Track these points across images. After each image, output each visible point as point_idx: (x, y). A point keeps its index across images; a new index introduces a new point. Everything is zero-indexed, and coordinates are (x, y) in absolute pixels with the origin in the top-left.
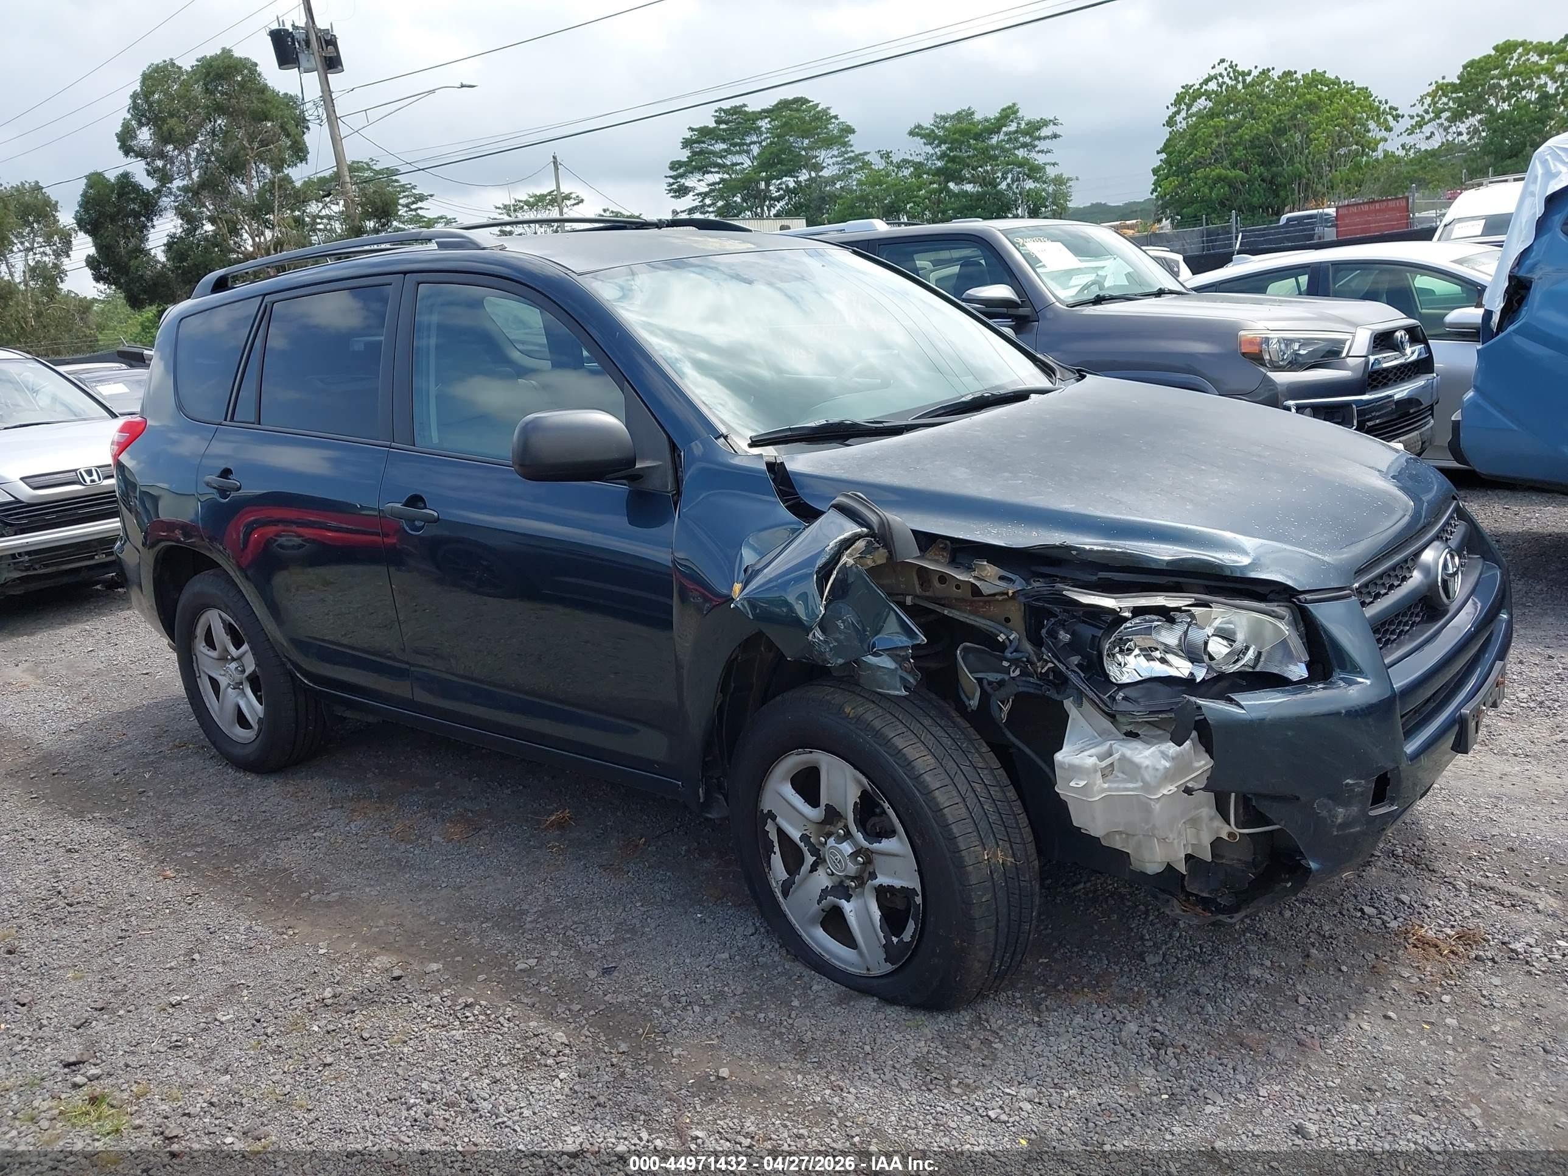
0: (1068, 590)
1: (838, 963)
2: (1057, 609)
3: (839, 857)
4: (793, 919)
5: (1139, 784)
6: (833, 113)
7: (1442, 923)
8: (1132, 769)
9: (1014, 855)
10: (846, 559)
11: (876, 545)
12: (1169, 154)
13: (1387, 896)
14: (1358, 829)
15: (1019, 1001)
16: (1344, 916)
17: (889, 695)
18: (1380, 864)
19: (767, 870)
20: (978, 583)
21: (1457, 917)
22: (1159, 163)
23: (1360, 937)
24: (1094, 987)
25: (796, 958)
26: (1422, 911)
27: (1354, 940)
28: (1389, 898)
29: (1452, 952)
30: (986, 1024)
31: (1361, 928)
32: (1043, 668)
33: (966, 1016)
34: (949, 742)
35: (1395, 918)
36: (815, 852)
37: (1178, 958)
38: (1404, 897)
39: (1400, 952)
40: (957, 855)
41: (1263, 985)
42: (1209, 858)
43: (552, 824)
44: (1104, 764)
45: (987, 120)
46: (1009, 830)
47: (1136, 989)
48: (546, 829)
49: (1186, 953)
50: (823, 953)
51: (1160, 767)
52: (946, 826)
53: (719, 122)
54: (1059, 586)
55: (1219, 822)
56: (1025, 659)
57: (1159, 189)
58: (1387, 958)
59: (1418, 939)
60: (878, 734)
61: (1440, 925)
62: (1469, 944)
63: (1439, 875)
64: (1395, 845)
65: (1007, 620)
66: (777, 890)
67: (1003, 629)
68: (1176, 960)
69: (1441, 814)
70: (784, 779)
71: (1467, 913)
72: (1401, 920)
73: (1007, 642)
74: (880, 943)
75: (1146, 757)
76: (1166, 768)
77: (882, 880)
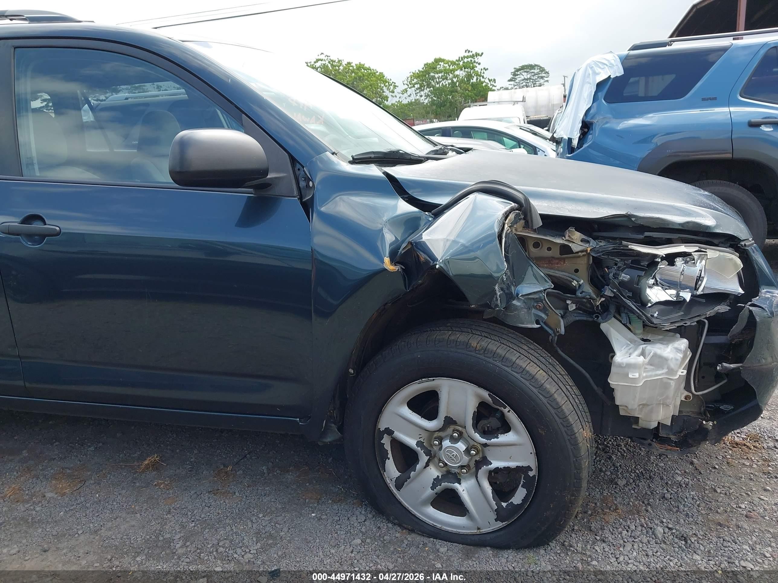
0: (631, 245)
1: (445, 528)
3: (455, 453)
4: (405, 504)
5: (666, 371)
8: (661, 361)
10: (507, 227)
11: (520, 216)
19: (382, 472)
20: (569, 245)
25: (412, 531)
32: (599, 302)
36: (428, 453)
40: (573, 437)
43: (147, 467)
44: (647, 360)
48: (143, 471)
50: (435, 524)
52: (565, 418)
56: (589, 297)
60: (503, 359)
65: (576, 271)
66: (391, 485)
67: (576, 277)
70: (401, 403)
73: (578, 287)
74: (492, 508)
75: (668, 352)
76: (681, 358)
77: (496, 464)
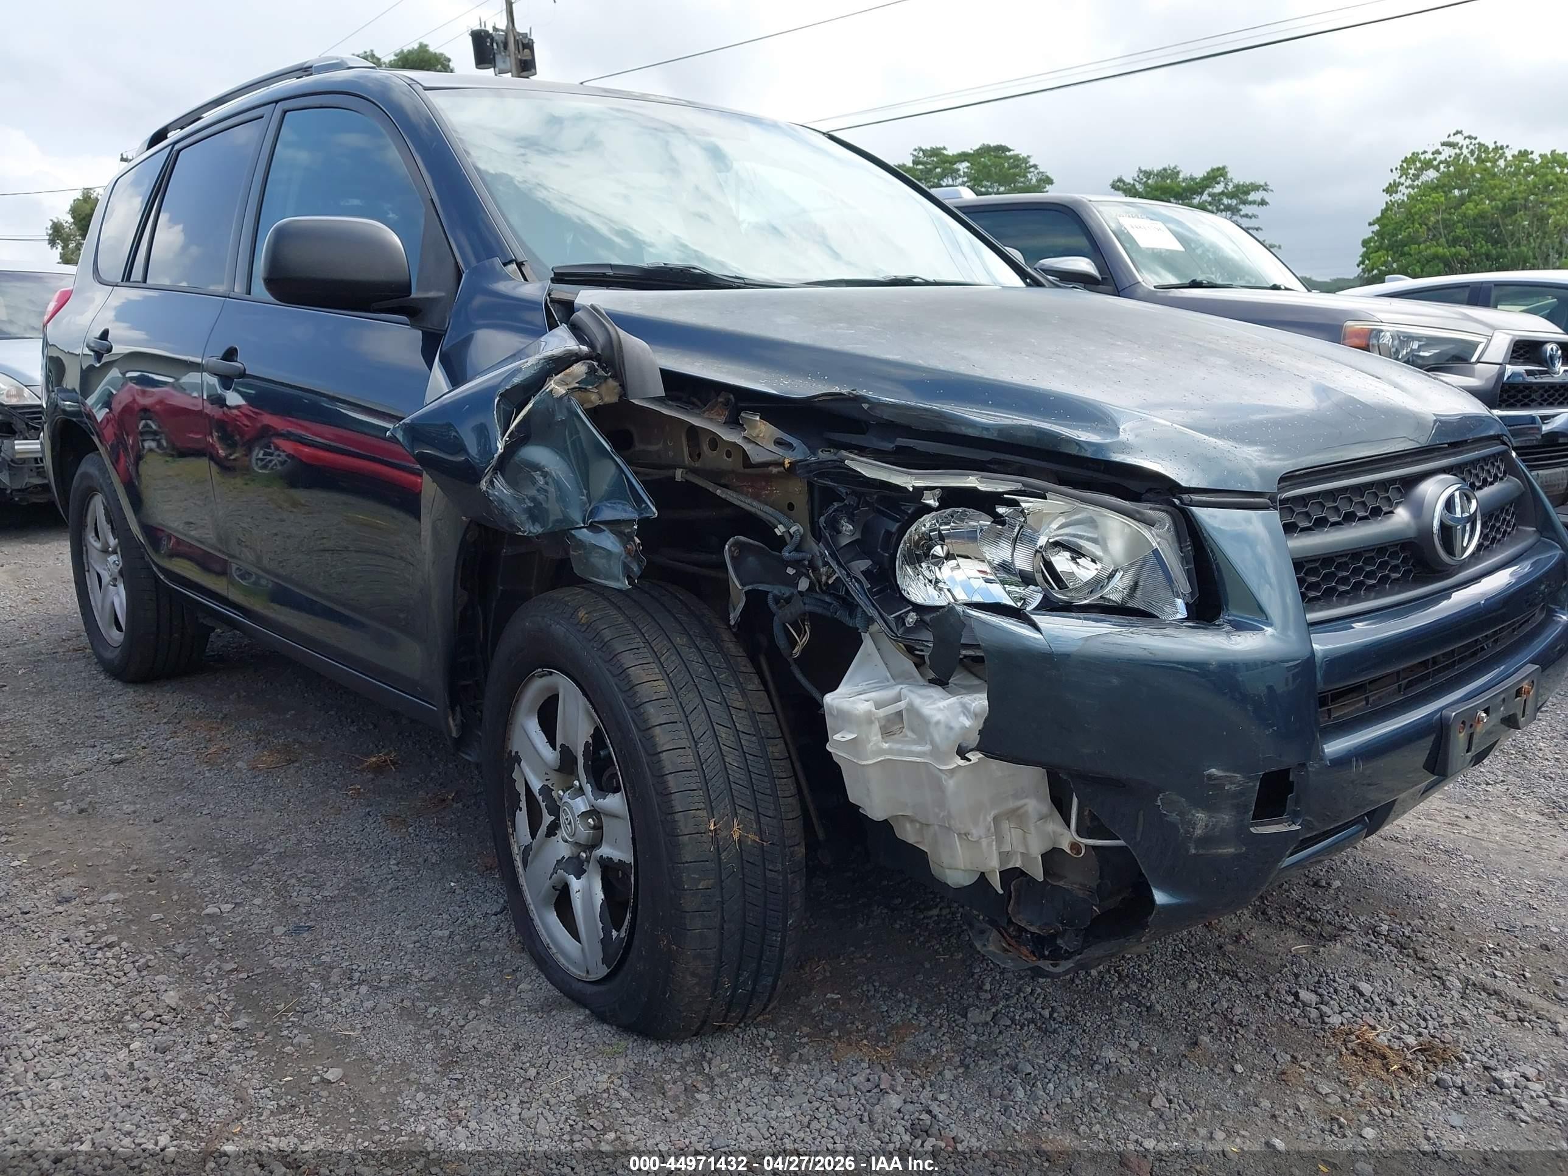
0: (853, 459)
1: (562, 960)
2: (842, 490)
3: (570, 817)
4: (529, 897)
5: (927, 748)
6: (1032, 162)
7: (1405, 1027)
8: (920, 724)
9: (760, 832)
10: (556, 386)
11: (601, 372)
12: (1383, 226)
13: (1341, 981)
14: (1232, 850)
15: (768, 1043)
16: (1270, 998)
17: (606, 587)
18: (1349, 940)
19: (510, 830)
20: (747, 447)
21: (1430, 1023)
22: (1371, 235)
23: (1281, 1029)
24: (879, 1039)
26: (1383, 1008)
27: (1272, 1033)
28: (1343, 985)
29: (1405, 1069)
30: (705, 1065)
31: (1287, 1018)
32: (829, 578)
33: (687, 1051)
34: (700, 668)
35: (1340, 1013)
36: (551, 809)
37: (1013, 1020)
38: (1365, 987)
39: (1330, 1059)
41: (1113, 1073)
42: (1040, 876)
44: (882, 713)
45: (1193, 179)
46: (758, 796)
47: (934, 1052)
48: (361, 770)
49: (1029, 1015)
50: (551, 946)
51: (956, 725)
52: (661, 777)
53: (915, 163)
54: (844, 453)
55: (1055, 825)
56: (807, 563)
57: (1367, 262)
58: (1307, 1064)
59: (1361, 1044)
60: (605, 646)
61: (1402, 1031)
62: (1434, 1062)
63: (1427, 965)
64: (1381, 920)
65: (791, 507)
66: (518, 858)
67: (783, 519)
68: (1009, 1023)
69: (1462, 891)
70: (531, 710)
71: (1447, 1020)
72: (1348, 1015)
73: (788, 538)
74: (599, 937)
75: (939, 709)
76: (964, 728)
77: (607, 850)
